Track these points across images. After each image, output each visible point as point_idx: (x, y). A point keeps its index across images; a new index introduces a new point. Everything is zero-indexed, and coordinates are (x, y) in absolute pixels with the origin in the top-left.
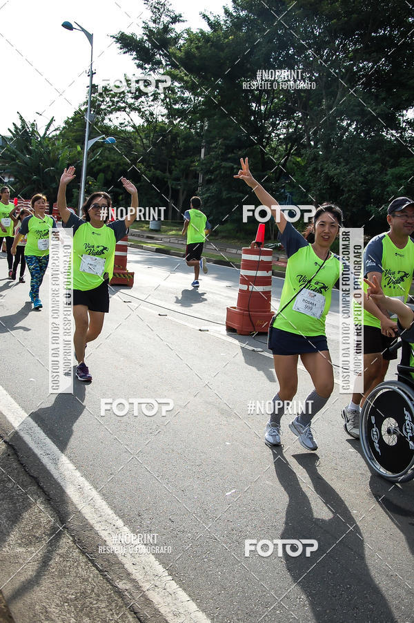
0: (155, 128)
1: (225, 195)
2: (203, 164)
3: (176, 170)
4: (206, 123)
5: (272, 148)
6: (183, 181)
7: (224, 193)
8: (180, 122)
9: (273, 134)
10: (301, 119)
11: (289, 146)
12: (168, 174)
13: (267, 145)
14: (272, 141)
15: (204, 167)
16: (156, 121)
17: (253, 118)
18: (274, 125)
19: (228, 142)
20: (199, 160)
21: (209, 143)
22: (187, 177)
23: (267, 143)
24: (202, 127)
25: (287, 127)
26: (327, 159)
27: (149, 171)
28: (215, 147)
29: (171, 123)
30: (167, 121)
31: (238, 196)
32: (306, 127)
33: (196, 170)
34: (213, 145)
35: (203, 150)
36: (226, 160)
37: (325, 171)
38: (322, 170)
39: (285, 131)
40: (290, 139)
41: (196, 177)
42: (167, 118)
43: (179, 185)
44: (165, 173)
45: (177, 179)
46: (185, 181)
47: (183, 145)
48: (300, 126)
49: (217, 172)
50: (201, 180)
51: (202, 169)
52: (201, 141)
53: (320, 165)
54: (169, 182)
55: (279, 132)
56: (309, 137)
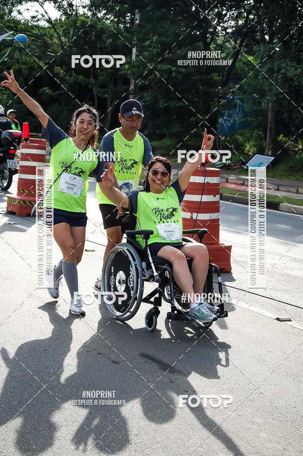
0: (75, 22)
1: (162, 104)
2: (134, 67)
3: (102, 75)
4: (137, 16)
5: (217, 45)
6: (111, 87)
7: (161, 102)
8: (105, 14)
9: (219, 28)
10: (253, 7)
11: (238, 42)
12: (92, 80)
13: (211, 41)
14: (218, 36)
15: (135, 70)
16: (77, 13)
17: (194, 9)
18: (220, 16)
19: (164, 39)
20: (130, 62)
21: (142, 40)
22: (115, 84)
23: (212, 39)
24: (132, 20)
25: (236, 19)
26: (285, 57)
27: (70, 76)
28: (149, 46)
29: (94, 15)
30: (89, 14)
31: (178, 105)
32: (259, 17)
33: (127, 74)
34: (147, 43)
35: (134, 50)
36: (164, 61)
37: (283, 71)
38: (279, 70)
39: (233, 23)
40: (238, 33)
41: (127, 83)
42: (90, 10)
43: (107, 92)
44: (88, 78)
45: (103, 86)
46: (114, 89)
47: (111, 44)
48: (251, 17)
49: (151, 77)
50: (132, 87)
51: (134, 74)
52: (132, 38)
53: (276, 64)
54: (94, 90)
55: (226, 25)
56: (263, 30)
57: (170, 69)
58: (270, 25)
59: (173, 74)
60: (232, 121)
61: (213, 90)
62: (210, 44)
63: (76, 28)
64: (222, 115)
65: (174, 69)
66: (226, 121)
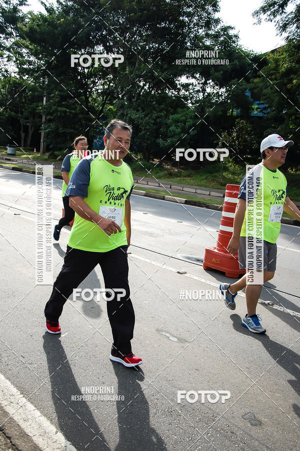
0: (9, 81)
1: (61, 130)
2: (45, 108)
3: (25, 112)
4: (47, 80)
5: (93, 99)
6: (31, 119)
7: (61, 129)
8: (27, 78)
9: (94, 89)
10: (112, 79)
11: (105, 98)
12: (20, 115)
13: (89, 96)
14: (93, 94)
15: (45, 110)
16: (10, 76)
17: (79, 78)
18: (94, 83)
19: (62, 93)
20: (42, 105)
21: (49, 94)
22: (34, 118)
23: (90, 95)
24: (44, 82)
25: (103, 85)
26: (130, 108)
27: (6, 112)
28: (53, 97)
29: (21, 78)
30: (18, 76)
31: (70, 131)
32: (116, 85)
33: (40, 112)
34: (52, 95)
35: (45, 99)
36: (62, 106)
37: (129, 115)
38: (127, 115)
39: (101, 87)
40: (104, 93)
41: (41, 117)
42: (18, 74)
43: (28, 122)
44: (17, 114)
45: (27, 118)
46: (33, 120)
47: (31, 95)
48: (112, 84)
49: (55, 114)
50: (44, 120)
51: (44, 112)
52: (43, 92)
53: (125, 111)
54: (21, 120)
55: (97, 88)
56: (118, 92)
57: (66, 111)
58: (122, 91)
59: (68, 113)
60: (101, 142)
61: (90, 123)
62: (89, 98)
63: (10, 84)
64: (96, 138)
65: (68, 110)
66: (98, 141)
